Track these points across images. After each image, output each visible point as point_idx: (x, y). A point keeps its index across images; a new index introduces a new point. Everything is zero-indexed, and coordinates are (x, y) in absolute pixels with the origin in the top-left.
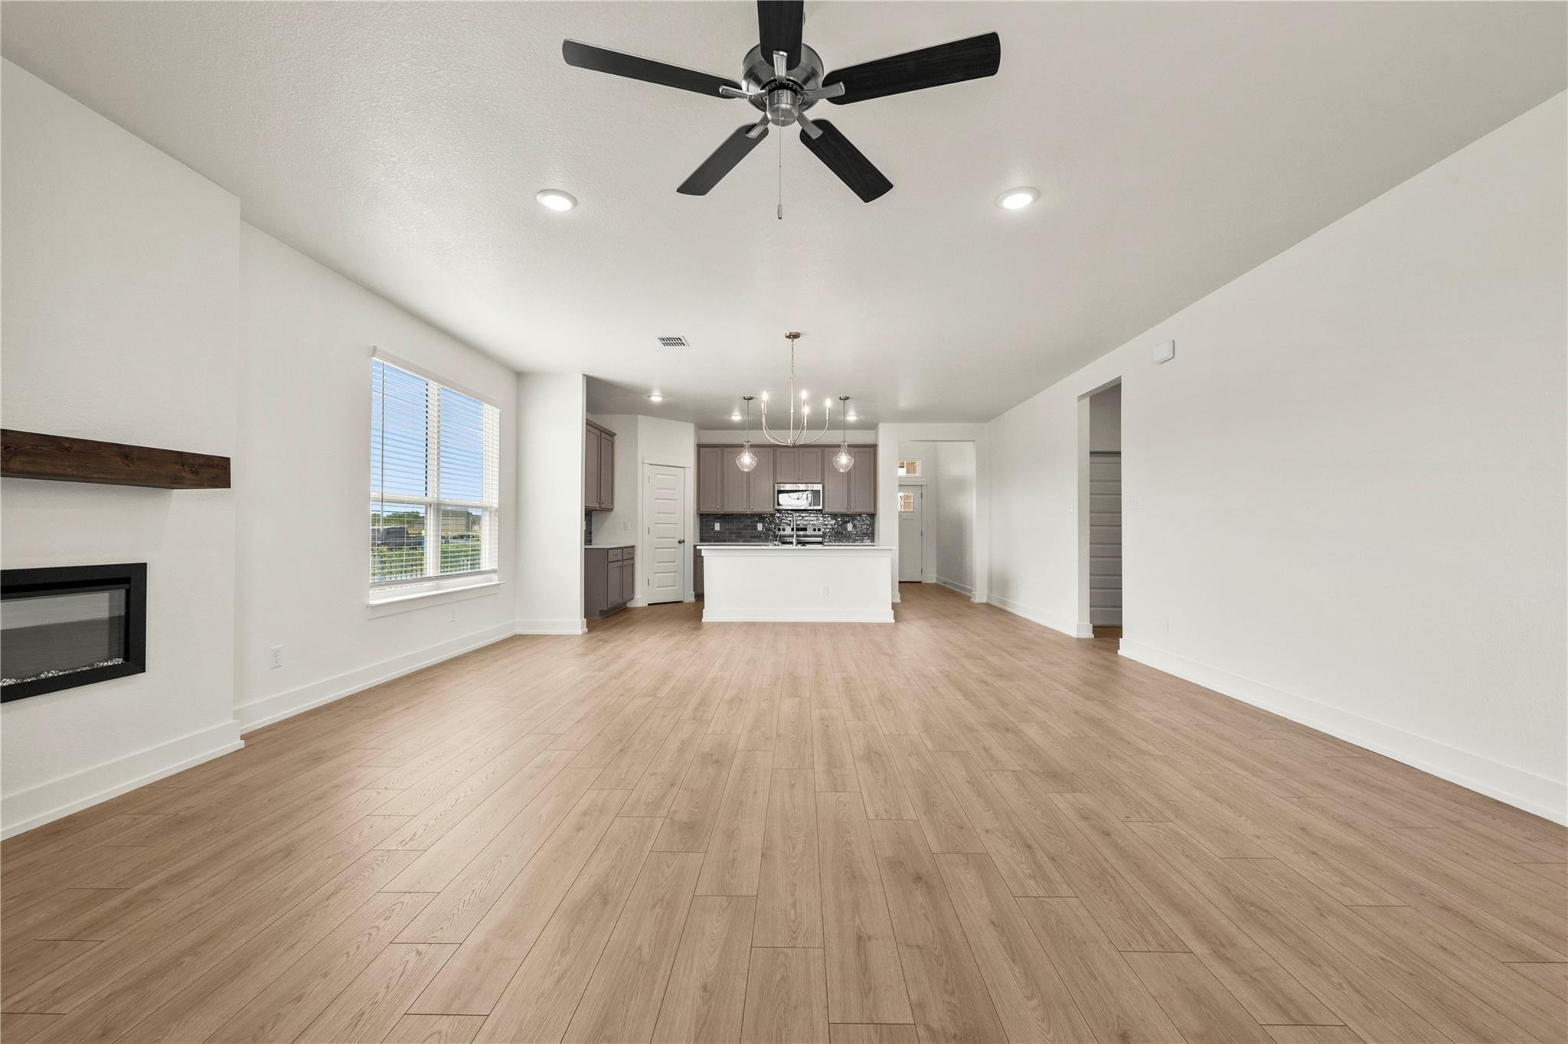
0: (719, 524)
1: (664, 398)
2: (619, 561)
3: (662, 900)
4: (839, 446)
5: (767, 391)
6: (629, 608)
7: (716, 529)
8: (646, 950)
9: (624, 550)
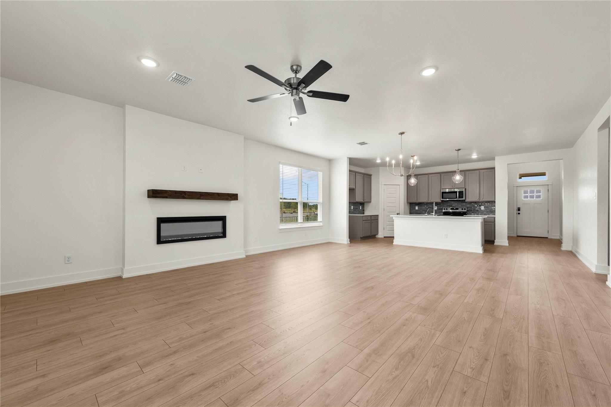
0: (417, 207)
1: (381, 161)
2: (370, 220)
3: (438, 365)
4: (455, 172)
5: (402, 155)
6: (377, 238)
7: (416, 209)
8: (430, 382)
9: (372, 216)
